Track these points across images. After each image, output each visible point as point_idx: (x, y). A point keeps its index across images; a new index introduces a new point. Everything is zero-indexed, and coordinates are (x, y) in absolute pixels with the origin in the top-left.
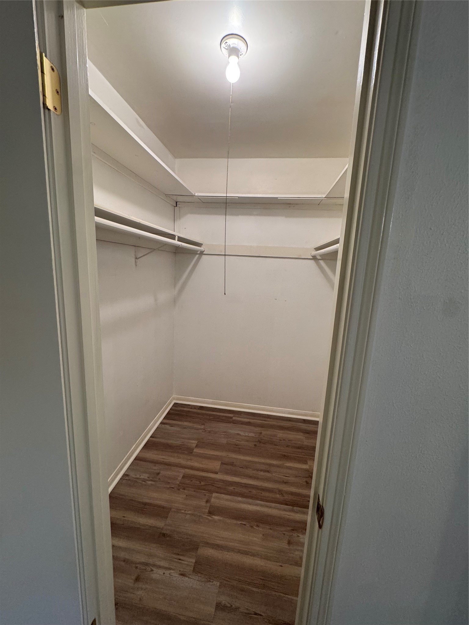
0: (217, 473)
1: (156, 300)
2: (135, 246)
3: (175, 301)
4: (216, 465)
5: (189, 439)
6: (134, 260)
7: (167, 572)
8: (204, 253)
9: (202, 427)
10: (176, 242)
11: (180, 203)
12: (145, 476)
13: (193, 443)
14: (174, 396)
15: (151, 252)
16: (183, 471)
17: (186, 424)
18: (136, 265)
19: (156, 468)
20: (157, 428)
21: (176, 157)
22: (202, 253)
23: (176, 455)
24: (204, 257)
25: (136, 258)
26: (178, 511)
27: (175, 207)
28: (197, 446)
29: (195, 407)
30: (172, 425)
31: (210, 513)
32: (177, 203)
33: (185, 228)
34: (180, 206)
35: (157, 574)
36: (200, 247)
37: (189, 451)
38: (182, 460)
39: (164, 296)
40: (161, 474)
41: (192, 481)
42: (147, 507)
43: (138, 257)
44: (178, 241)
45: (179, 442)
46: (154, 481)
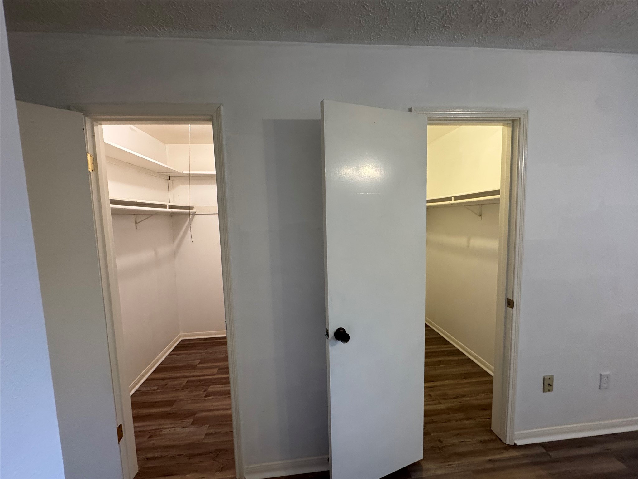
0: (214, 375)
1: (156, 253)
2: (135, 214)
3: (175, 254)
4: (215, 371)
5: (194, 360)
6: (134, 224)
7: (172, 429)
8: (196, 213)
9: (206, 351)
10: (168, 210)
11: (172, 177)
12: (155, 388)
13: (197, 362)
14: (180, 334)
15: (149, 217)
16: (187, 379)
17: (191, 351)
18: (137, 228)
19: (164, 382)
20: (165, 358)
21: (165, 143)
22: (194, 214)
23: (181, 371)
24: (196, 216)
25: (136, 223)
26: (182, 400)
27: (168, 180)
28: (200, 363)
29: (200, 339)
30: (178, 355)
31: (206, 396)
32: (170, 177)
33: (179, 196)
34: (173, 179)
35: (164, 432)
36: (192, 209)
37: (194, 367)
38: (187, 374)
39: (164, 250)
40: (168, 385)
41: (193, 383)
42: (157, 403)
43: (137, 222)
44: (169, 208)
45: (185, 364)
46: (163, 389)
